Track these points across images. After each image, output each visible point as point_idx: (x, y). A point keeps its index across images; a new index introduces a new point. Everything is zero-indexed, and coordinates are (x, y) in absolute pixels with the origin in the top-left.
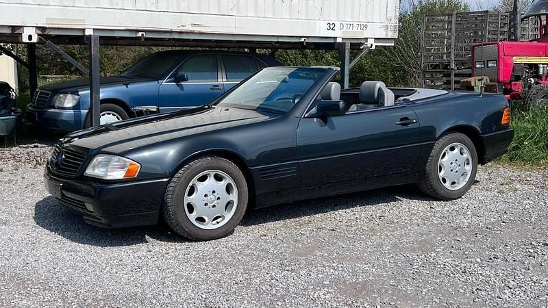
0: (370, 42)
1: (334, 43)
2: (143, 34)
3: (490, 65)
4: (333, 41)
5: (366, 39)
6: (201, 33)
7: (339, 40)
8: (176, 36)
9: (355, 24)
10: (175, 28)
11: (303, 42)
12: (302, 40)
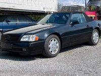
7: (46, 12)
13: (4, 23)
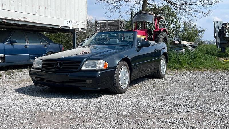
0: (80, 30)
1: (69, 29)
2: (5, 21)
3: (130, 38)
4: (68, 29)
5: (79, 28)
6: (26, 22)
7: (71, 28)
8: (16, 22)
9: (75, 22)
10: (17, 19)
11: (60, 28)
12: (60, 27)
13: (7, 45)
